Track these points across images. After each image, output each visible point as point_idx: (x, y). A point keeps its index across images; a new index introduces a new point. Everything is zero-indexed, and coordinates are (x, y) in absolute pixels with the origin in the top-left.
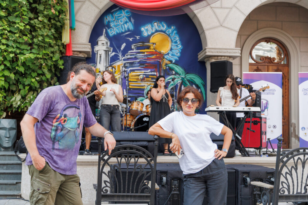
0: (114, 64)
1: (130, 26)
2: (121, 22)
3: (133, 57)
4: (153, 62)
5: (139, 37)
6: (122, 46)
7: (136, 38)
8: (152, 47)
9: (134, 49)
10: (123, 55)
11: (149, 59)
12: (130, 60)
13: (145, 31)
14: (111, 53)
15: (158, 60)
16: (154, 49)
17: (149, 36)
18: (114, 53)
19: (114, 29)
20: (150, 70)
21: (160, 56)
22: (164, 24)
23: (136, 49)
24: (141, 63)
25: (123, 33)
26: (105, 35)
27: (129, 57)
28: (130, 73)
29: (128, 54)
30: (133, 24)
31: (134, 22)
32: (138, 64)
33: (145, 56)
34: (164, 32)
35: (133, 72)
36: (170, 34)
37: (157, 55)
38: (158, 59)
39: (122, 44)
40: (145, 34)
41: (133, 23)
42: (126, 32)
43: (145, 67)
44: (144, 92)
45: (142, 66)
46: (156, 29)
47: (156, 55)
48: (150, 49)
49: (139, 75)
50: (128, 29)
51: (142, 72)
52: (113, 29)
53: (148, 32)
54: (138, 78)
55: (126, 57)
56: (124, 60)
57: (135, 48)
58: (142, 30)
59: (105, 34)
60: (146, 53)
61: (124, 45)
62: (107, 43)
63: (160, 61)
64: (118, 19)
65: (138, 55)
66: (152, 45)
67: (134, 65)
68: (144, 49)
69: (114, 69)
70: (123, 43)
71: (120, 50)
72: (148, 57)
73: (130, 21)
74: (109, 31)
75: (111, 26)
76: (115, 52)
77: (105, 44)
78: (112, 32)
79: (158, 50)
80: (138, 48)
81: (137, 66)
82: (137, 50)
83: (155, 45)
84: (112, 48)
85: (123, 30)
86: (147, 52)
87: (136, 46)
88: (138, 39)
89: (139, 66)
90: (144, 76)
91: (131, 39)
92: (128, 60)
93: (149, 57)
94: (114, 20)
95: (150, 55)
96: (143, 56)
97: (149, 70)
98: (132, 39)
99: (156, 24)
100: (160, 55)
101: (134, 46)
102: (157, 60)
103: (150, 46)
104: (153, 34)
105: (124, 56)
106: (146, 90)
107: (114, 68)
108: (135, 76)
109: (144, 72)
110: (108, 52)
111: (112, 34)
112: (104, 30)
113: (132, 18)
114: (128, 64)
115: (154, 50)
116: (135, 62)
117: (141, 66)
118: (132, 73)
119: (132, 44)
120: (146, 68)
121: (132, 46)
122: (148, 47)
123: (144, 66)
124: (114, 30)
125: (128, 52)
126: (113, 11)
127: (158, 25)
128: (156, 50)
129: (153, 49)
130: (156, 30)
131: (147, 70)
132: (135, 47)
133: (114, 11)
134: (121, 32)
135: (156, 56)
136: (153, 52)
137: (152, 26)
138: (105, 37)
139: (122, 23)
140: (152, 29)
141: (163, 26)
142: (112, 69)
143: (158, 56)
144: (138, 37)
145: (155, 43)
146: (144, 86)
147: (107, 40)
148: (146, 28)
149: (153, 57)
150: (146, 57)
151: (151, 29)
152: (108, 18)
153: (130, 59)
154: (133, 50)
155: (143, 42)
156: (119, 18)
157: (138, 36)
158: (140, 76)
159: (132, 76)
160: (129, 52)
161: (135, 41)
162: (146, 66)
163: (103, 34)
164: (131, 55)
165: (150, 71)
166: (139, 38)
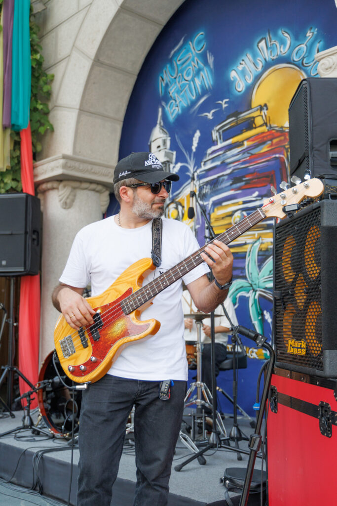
0: (180, 193)
1: (206, 79)
2: (188, 75)
3: (218, 163)
4: (263, 167)
5: (227, 100)
6: (194, 139)
7: (221, 105)
8: (259, 121)
9: (217, 141)
10: (198, 165)
11: (254, 158)
12: (211, 175)
13: (238, 79)
14: (174, 167)
15: (277, 156)
16: (266, 124)
17: (250, 89)
18: (179, 165)
19: (176, 101)
20: (256, 193)
21: (280, 141)
22: (286, 35)
23: (222, 140)
24: (236, 178)
25: (193, 103)
26: (162, 124)
27: (209, 165)
28: (213, 211)
29: (208, 158)
30: (211, 70)
31: (215, 62)
32: (228, 180)
33: (243, 152)
34: (286, 60)
35: (219, 206)
36: (304, 58)
37: (275, 141)
38: (276, 153)
39: (193, 136)
40: (240, 87)
41: (212, 66)
42: (199, 98)
43: (246, 184)
44: (245, 262)
45: (238, 185)
46: (265, 59)
47: (271, 140)
48: (255, 128)
49: (231, 215)
50: (202, 87)
51: (237, 203)
52: (174, 101)
53: (247, 77)
54: (230, 224)
55: (203, 168)
56: (200, 177)
57: (220, 139)
58: (232, 79)
59: (162, 121)
60: (246, 144)
61: (198, 134)
62: (164, 142)
63: (281, 156)
64: (182, 72)
65: (229, 153)
66: (258, 113)
67: (219, 187)
68: (241, 133)
69: (180, 208)
70: (195, 132)
71: (190, 150)
72: (252, 154)
73: (206, 63)
74: (167, 109)
75: (171, 94)
76: (182, 162)
77: (162, 147)
78: (173, 111)
79: (275, 125)
80: (226, 135)
81: (226, 187)
82: (225, 140)
83: (266, 112)
84: (175, 153)
85: (193, 96)
86: (248, 139)
87: (221, 131)
88: (225, 107)
89: (231, 185)
90: (245, 213)
91: (210, 116)
92: (207, 176)
93: (254, 152)
94: (175, 76)
95: (256, 146)
96: (239, 153)
97: (254, 192)
98: (214, 114)
99: (262, 44)
100: (282, 138)
101: (218, 131)
102: (274, 156)
103: (254, 118)
104: (257, 78)
105: (200, 166)
106: (249, 255)
107: (181, 204)
108: (223, 218)
109: (244, 203)
110: (169, 165)
111: (174, 115)
112: (160, 110)
113: (209, 52)
114: (209, 187)
115: (264, 129)
116: (221, 178)
117: (235, 186)
118: (218, 209)
119: (213, 129)
120: (248, 188)
121: (213, 132)
122: (250, 124)
123: (243, 183)
124: (178, 102)
125: (206, 154)
126: (172, 52)
127: (269, 44)
128: (271, 127)
129: (261, 126)
130: (264, 61)
131: (251, 194)
132: (219, 133)
133: (175, 52)
134: (189, 103)
135: (272, 145)
136: (263, 133)
137: (255, 56)
138: (162, 128)
139: (189, 78)
140: (255, 64)
141: (283, 43)
142: (177, 208)
143: (277, 143)
144: (226, 103)
145: (266, 105)
146: (245, 244)
147: (165, 136)
148: (240, 68)
149: (265, 149)
150: (246, 155)
151: (253, 66)
152: (165, 77)
153: (211, 172)
154: (214, 143)
155: (236, 114)
156: (184, 65)
157: (224, 101)
158: (234, 217)
159: (217, 220)
160: (209, 151)
161: (219, 117)
162: (247, 182)
163: (158, 122)
164: (213, 160)
165: (258, 196)
166: (226, 105)
